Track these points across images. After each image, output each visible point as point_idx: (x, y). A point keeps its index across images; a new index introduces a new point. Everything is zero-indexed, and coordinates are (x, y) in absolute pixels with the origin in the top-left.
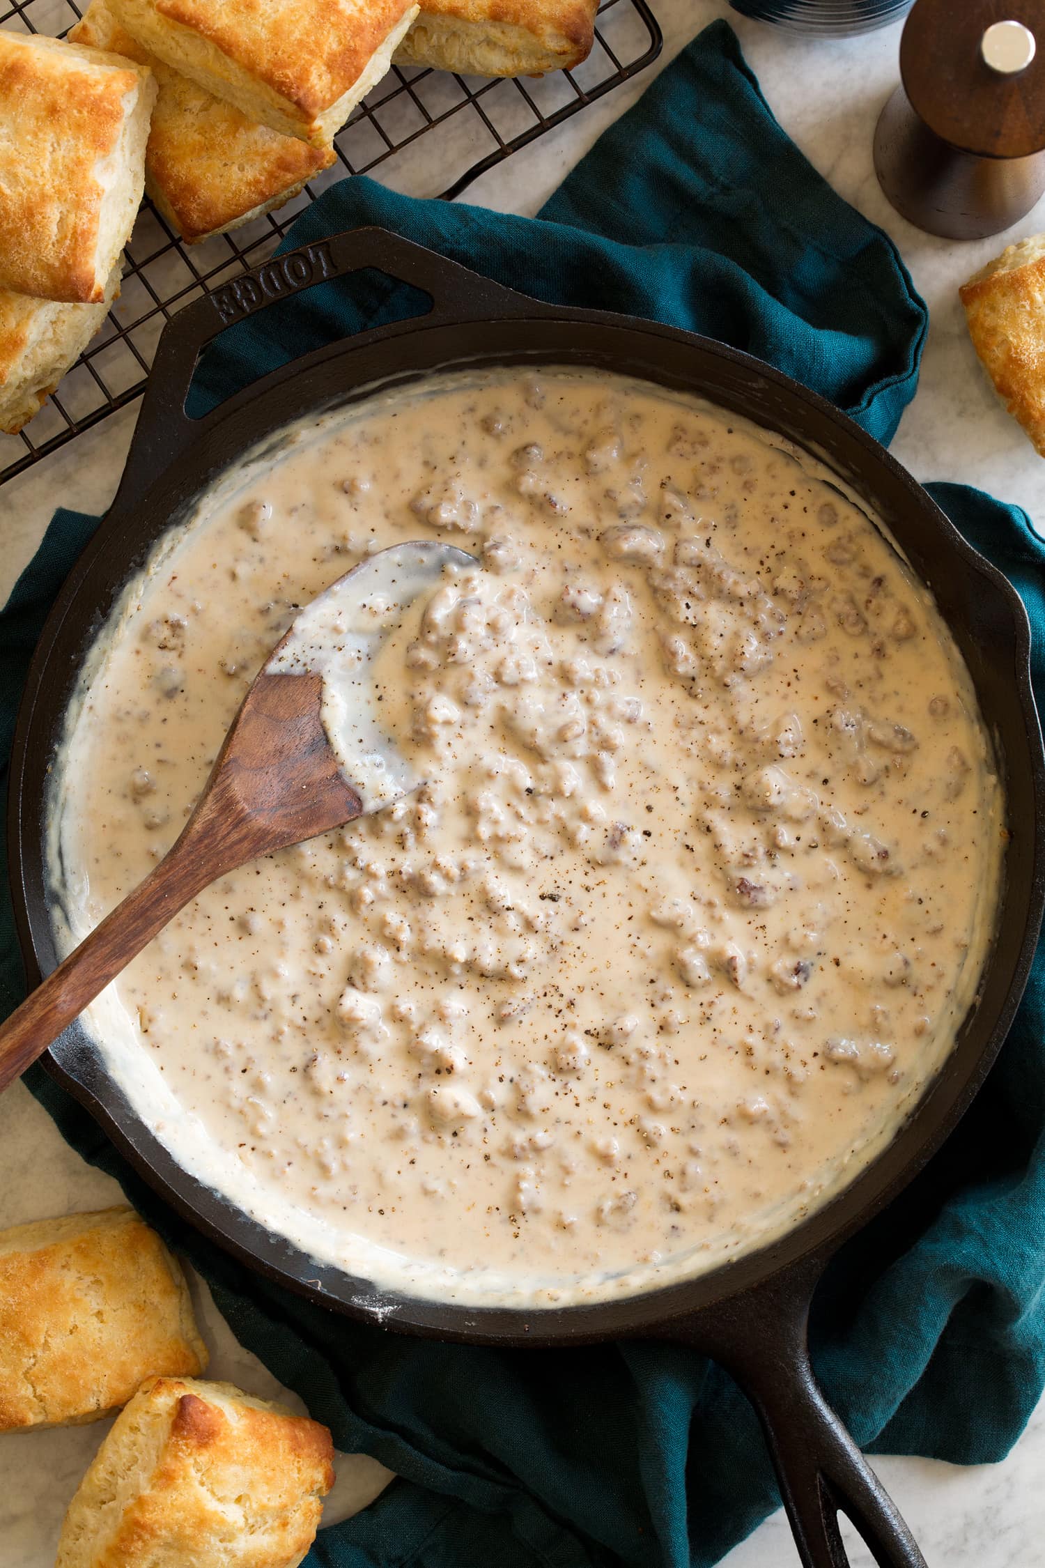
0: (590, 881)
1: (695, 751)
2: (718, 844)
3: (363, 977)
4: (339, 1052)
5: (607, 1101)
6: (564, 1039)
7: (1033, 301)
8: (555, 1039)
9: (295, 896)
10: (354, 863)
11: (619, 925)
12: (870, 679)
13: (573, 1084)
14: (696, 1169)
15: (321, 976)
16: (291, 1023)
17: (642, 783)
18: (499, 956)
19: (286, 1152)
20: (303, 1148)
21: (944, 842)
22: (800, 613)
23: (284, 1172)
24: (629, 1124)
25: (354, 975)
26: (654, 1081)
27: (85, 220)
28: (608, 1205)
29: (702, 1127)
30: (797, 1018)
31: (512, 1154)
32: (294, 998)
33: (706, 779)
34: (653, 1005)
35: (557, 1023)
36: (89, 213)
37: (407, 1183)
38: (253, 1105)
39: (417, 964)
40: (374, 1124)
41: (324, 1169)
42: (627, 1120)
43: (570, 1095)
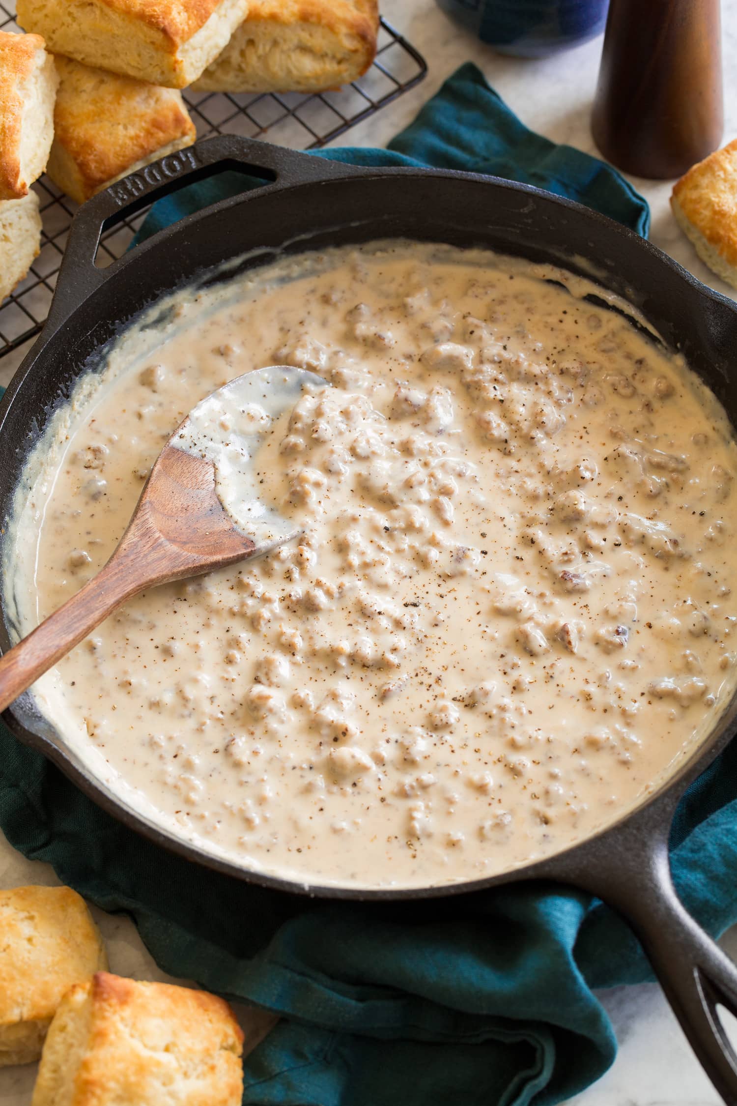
0: (442, 591)
1: (513, 490)
2: (541, 550)
3: (267, 674)
4: (252, 734)
5: (477, 747)
6: (436, 706)
7: (725, 170)
8: (429, 707)
9: (207, 625)
10: (252, 595)
11: (470, 619)
12: (644, 426)
13: (448, 737)
14: (558, 789)
15: (233, 680)
16: (212, 717)
17: (475, 518)
18: (376, 648)
19: (215, 814)
20: (229, 810)
21: (721, 530)
22: (582, 386)
23: (215, 828)
24: (497, 762)
25: (259, 674)
26: (513, 727)
27: (11, 119)
28: (488, 824)
29: (558, 757)
30: (623, 668)
31: (403, 794)
32: (212, 699)
33: (525, 510)
34: (505, 673)
35: (429, 695)
36: (14, 114)
37: (317, 825)
38: (185, 780)
39: (310, 664)
40: (286, 785)
41: (248, 822)
42: (495, 759)
43: (446, 745)
